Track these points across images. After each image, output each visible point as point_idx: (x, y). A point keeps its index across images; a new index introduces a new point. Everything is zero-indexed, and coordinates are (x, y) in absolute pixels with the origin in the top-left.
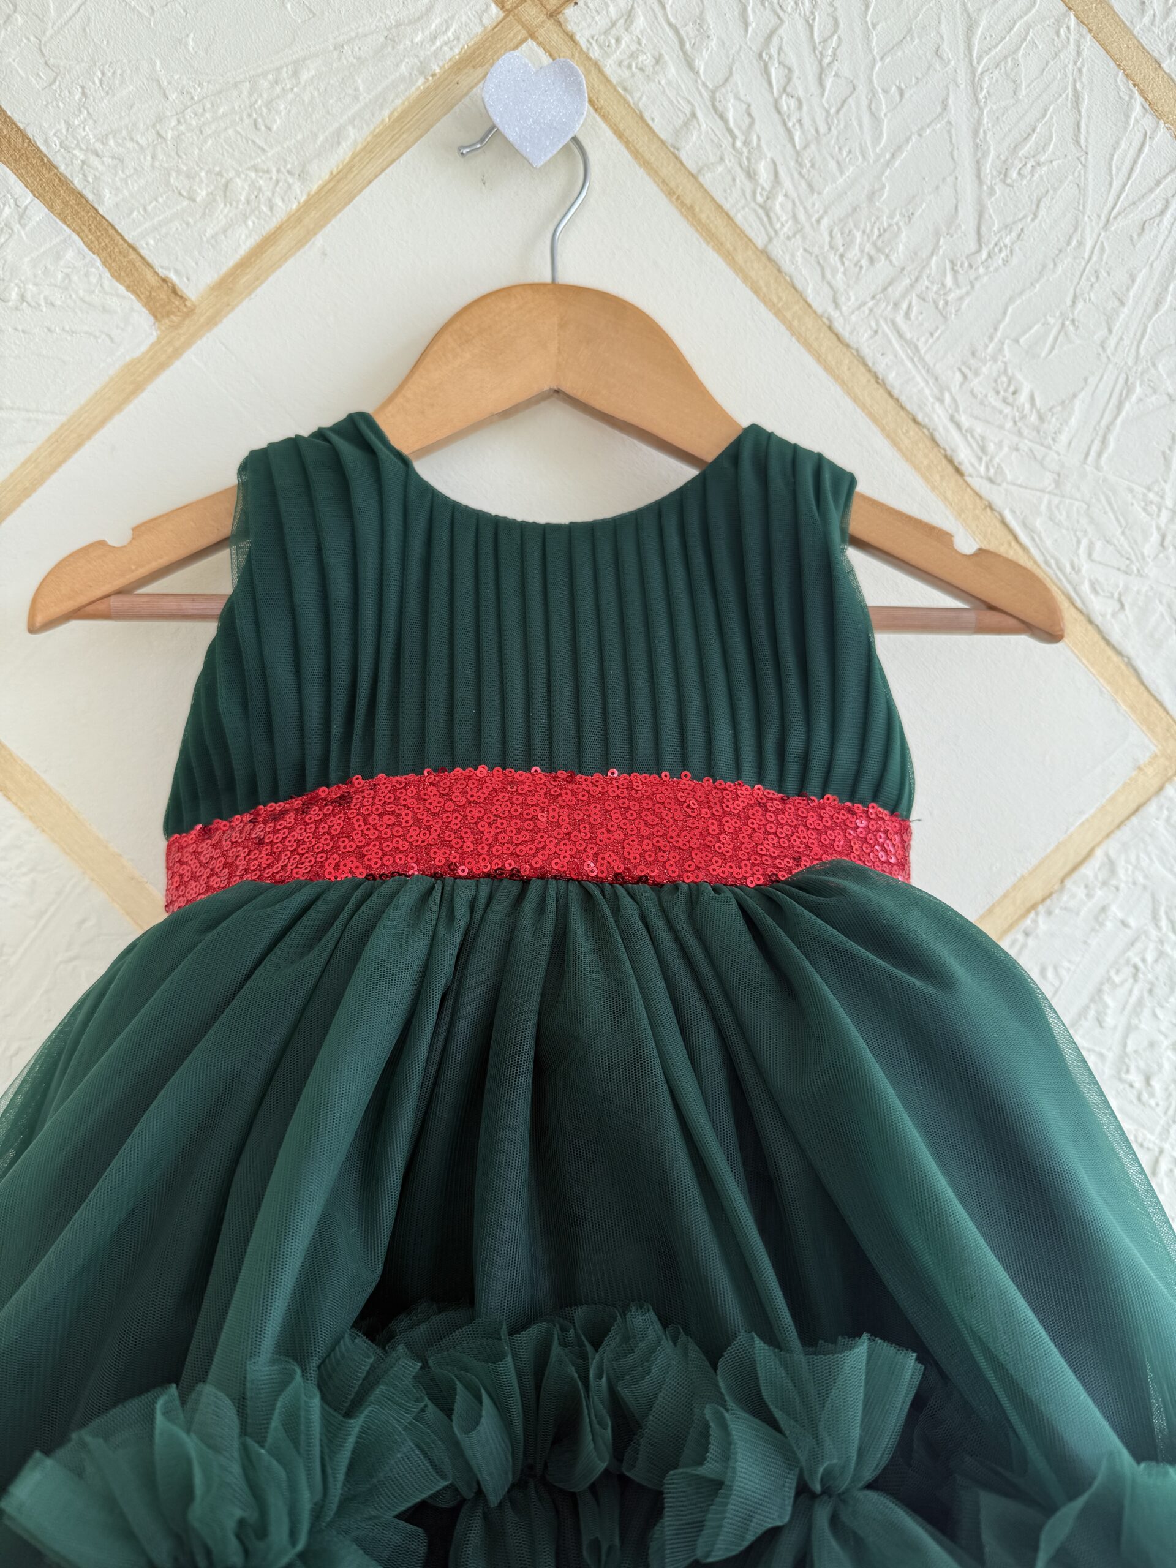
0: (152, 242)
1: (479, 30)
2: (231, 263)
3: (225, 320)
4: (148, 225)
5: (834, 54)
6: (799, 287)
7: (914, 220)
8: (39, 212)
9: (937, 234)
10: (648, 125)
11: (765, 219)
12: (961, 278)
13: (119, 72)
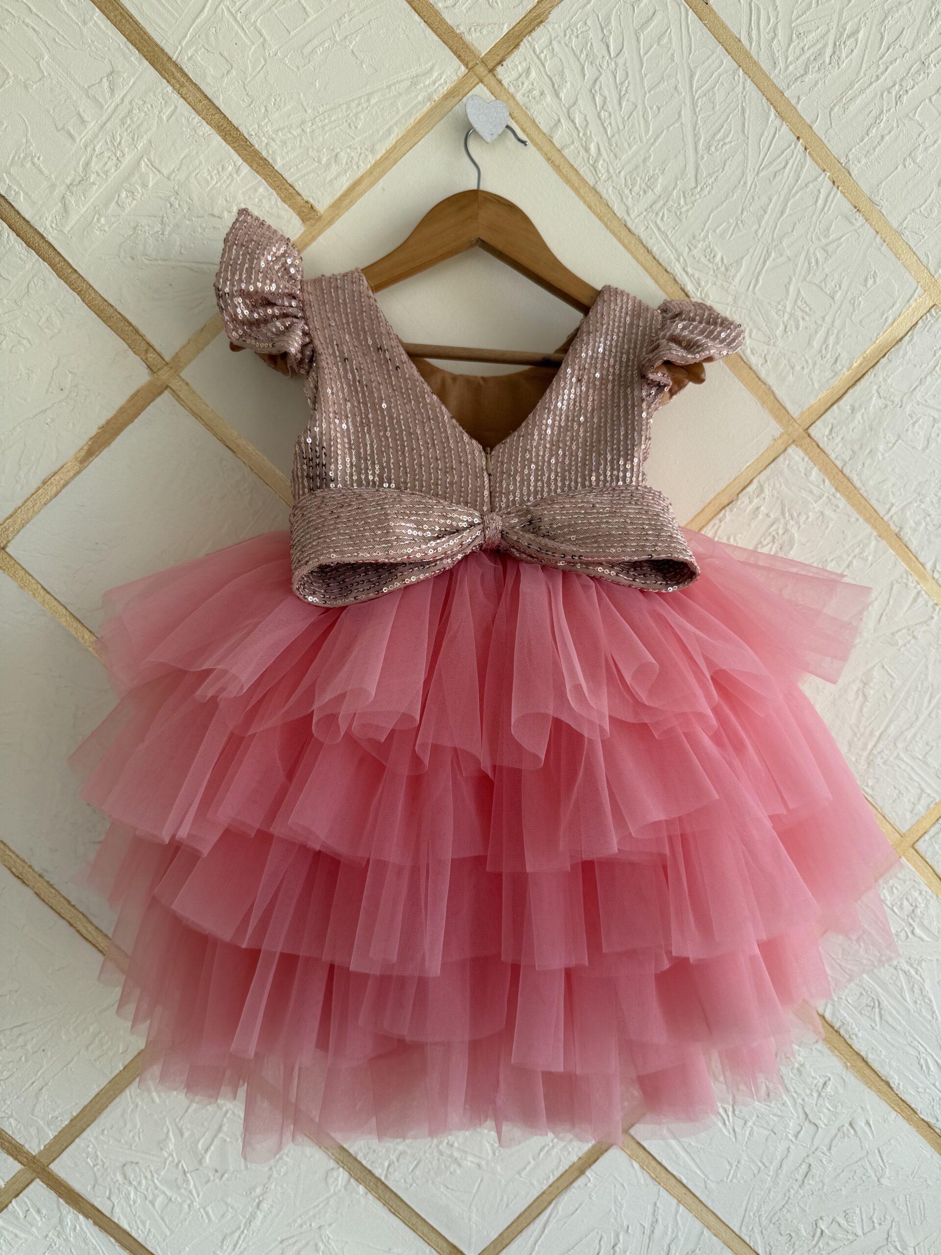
0: (301, 183)
1: (455, 78)
2: (339, 194)
3: (336, 222)
4: (298, 175)
5: (626, 90)
6: (610, 205)
7: (665, 171)
8: (246, 169)
9: (676, 179)
10: (537, 126)
11: (594, 172)
12: (688, 200)
13: (283, 99)
